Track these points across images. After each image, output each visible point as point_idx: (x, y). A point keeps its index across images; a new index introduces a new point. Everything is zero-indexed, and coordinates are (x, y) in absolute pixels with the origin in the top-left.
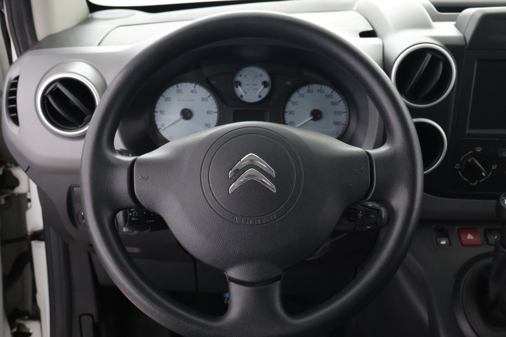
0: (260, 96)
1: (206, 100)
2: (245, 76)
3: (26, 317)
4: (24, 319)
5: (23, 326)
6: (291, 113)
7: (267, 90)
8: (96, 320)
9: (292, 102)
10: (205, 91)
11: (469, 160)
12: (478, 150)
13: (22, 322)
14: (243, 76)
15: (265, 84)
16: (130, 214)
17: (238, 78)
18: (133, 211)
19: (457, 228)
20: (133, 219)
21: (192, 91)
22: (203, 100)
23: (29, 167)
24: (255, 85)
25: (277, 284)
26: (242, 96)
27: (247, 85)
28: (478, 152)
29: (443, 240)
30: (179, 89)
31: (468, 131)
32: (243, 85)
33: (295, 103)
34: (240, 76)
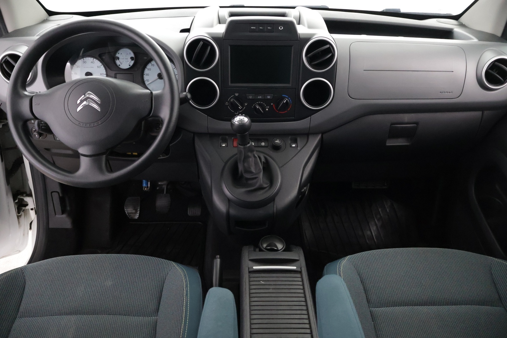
0: (130, 65)
1: (100, 67)
2: (121, 54)
3: (24, 195)
4: (23, 196)
5: (23, 200)
6: (147, 75)
7: (133, 62)
8: (61, 195)
9: (148, 69)
10: (99, 62)
11: (232, 100)
12: (237, 95)
13: (22, 197)
14: (120, 54)
15: (132, 58)
16: (41, 125)
17: (117, 55)
18: (43, 123)
19: (233, 138)
20: (43, 127)
21: (92, 62)
22: (98, 67)
23: (1, 103)
24: (127, 59)
25: (104, 156)
26: (119, 65)
27: (122, 59)
28: (237, 96)
29: (224, 144)
30: (84, 61)
31: (230, 84)
32: (120, 60)
33: (149, 69)
34: (119, 54)
